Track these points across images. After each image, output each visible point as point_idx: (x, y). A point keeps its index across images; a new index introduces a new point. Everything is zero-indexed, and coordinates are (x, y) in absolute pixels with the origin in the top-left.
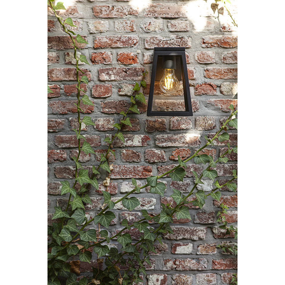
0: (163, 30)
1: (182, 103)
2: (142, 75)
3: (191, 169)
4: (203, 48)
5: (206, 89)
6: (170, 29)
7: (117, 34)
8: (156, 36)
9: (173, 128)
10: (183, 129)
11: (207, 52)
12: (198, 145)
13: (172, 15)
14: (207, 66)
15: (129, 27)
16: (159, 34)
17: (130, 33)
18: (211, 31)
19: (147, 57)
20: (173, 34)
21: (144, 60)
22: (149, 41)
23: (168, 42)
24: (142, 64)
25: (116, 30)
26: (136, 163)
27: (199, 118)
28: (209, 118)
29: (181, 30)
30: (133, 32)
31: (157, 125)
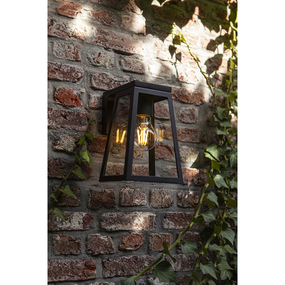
0: (114, 66)
1: (136, 169)
2: (87, 124)
3: (145, 263)
5: (163, 152)
6: (124, 66)
7: (55, 60)
8: (106, 73)
9: (124, 203)
10: (136, 206)
11: (164, 105)
12: (154, 229)
13: (126, 49)
14: (162, 123)
15: (73, 53)
16: (110, 71)
17: (73, 62)
18: (168, 79)
19: (95, 99)
20: (126, 75)
21: (90, 103)
22: (97, 77)
23: (121, 83)
24: (86, 109)
25: (55, 53)
26: (74, 257)
27: (155, 190)
28: (167, 191)
29: (136, 71)
30: (77, 61)
31: (104, 199)
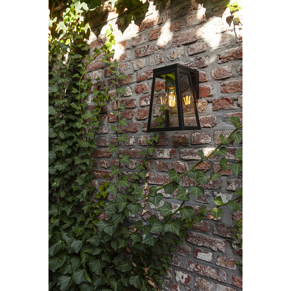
0: (184, 55)
1: (201, 119)
3: (210, 182)
4: (219, 64)
5: (222, 104)
6: (190, 53)
7: (151, 67)
9: (193, 142)
10: (202, 144)
11: (223, 67)
12: (216, 159)
13: (191, 40)
14: (224, 81)
15: (159, 59)
16: (182, 60)
17: (160, 64)
18: (226, 46)
20: (192, 58)
23: (188, 65)
25: (150, 64)
26: (166, 173)
27: (217, 132)
28: (227, 132)
29: (198, 52)
30: (162, 63)
31: (181, 140)
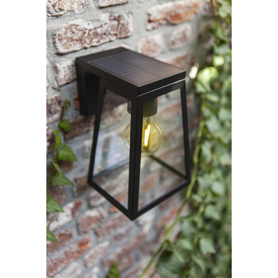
0: (86, 5)
2: (58, 111)
4: (148, 30)
6: (101, 1)
8: (75, 22)
11: (153, 38)
16: (81, 16)
19: (65, 71)
20: (104, 13)
21: (59, 80)
22: (63, 35)
23: (99, 31)
24: (55, 89)
